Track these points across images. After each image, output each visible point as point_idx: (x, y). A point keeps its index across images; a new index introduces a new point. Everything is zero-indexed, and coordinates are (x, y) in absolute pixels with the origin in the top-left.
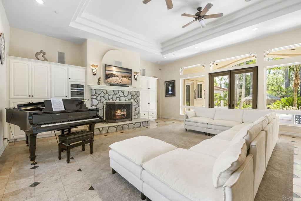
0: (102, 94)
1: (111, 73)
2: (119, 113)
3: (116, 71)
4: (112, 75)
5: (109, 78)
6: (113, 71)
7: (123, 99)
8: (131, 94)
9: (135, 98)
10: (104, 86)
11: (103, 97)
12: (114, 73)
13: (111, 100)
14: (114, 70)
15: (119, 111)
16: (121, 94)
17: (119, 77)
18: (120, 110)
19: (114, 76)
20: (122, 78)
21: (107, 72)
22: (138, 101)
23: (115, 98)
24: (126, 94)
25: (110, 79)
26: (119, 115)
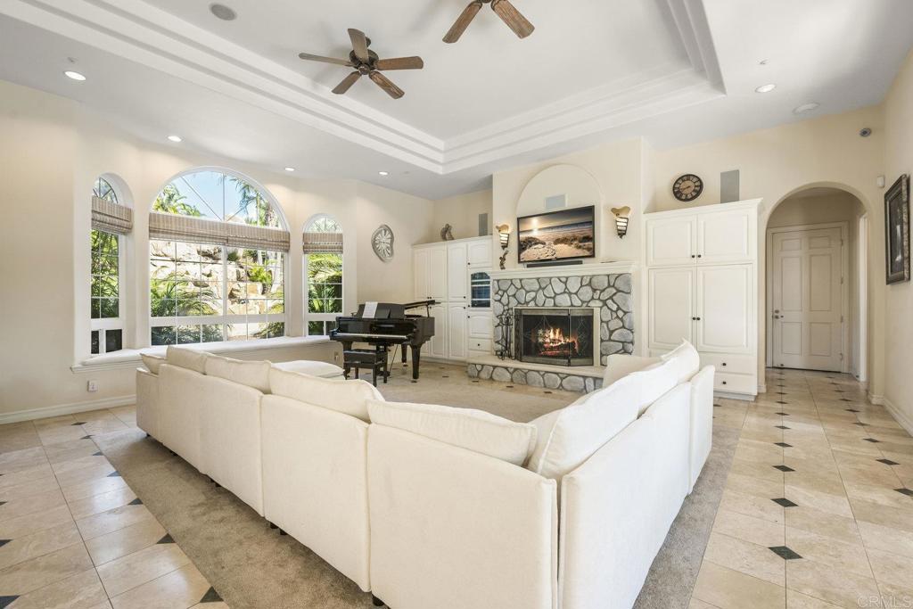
0: (512, 291)
1: (529, 238)
2: (554, 341)
3: (540, 229)
4: (530, 242)
5: (524, 249)
6: (531, 231)
7: (564, 301)
8: (590, 284)
9: (605, 296)
10: (515, 271)
11: (514, 296)
12: (535, 234)
13: (532, 305)
14: (535, 228)
15: (555, 333)
16: (559, 288)
17: (547, 243)
18: (558, 331)
19: (536, 244)
20: (555, 247)
21: (523, 236)
22: (619, 308)
23: (541, 299)
24: (573, 286)
25: (526, 252)
26: (554, 345)
